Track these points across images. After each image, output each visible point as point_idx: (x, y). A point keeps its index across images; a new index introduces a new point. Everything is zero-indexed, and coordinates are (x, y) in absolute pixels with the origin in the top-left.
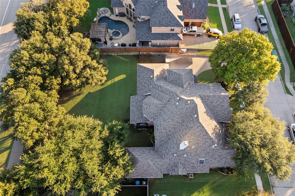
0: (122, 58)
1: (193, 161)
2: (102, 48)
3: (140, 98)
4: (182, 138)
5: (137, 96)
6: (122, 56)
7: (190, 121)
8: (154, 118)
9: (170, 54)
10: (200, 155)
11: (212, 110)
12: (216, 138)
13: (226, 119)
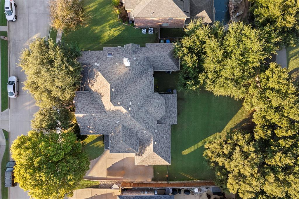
0: (188, 176)
1: (118, 55)
2: (213, 187)
3: (167, 121)
4: (128, 72)
5: (171, 124)
6: (188, 179)
7: (119, 87)
8: (154, 95)
9: (132, 182)
10: (111, 59)
11: (95, 101)
12: (94, 73)
13: (81, 93)
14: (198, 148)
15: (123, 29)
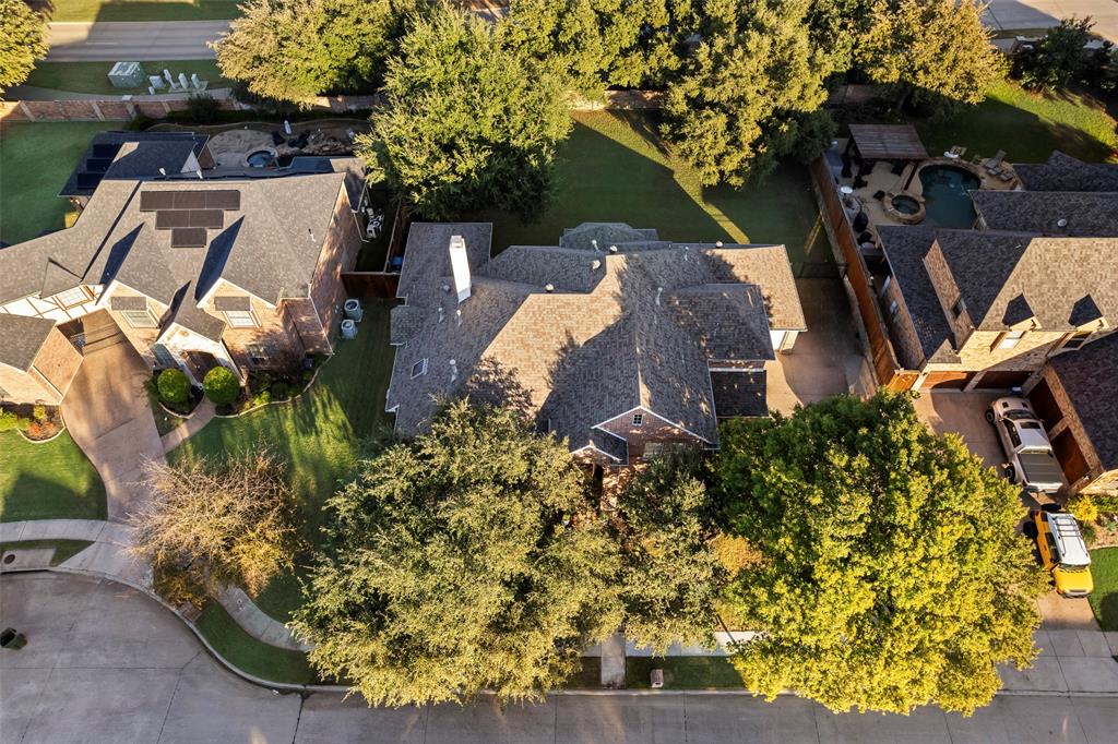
12: (484, 383)
14: (725, 214)
15: (325, 392)
